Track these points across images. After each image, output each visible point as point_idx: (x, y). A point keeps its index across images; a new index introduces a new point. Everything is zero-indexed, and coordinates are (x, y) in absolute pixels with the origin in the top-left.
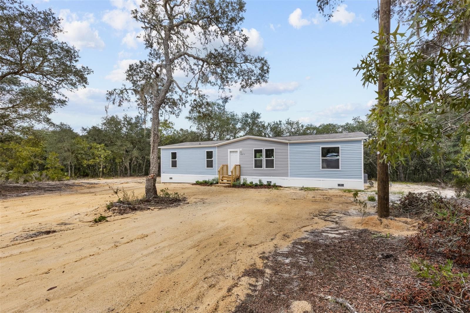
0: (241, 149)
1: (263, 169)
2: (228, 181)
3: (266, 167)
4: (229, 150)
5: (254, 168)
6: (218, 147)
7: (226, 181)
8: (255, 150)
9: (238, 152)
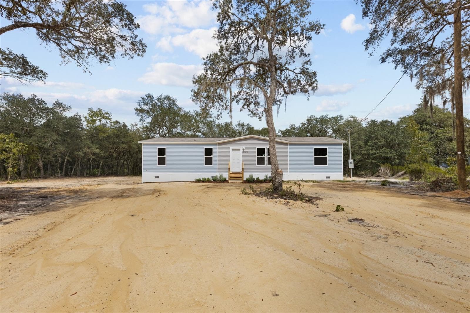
0: (244, 147)
1: (265, 165)
3: (268, 164)
4: (231, 148)
5: (257, 165)
6: (220, 144)
8: (258, 148)
9: (241, 150)
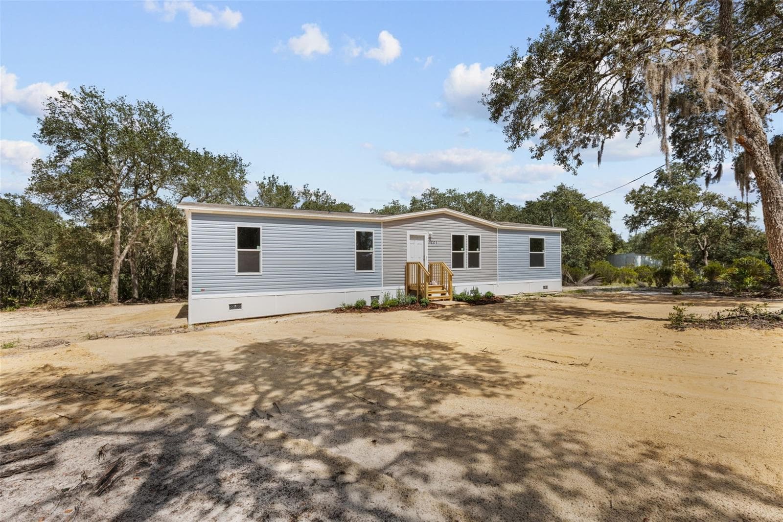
0: (431, 233)
1: (464, 269)
2: (442, 295)
3: (470, 266)
4: (409, 233)
5: (452, 269)
7: (439, 295)
8: (453, 236)
9: (427, 239)
